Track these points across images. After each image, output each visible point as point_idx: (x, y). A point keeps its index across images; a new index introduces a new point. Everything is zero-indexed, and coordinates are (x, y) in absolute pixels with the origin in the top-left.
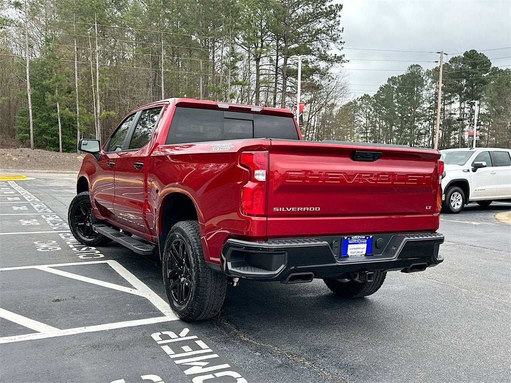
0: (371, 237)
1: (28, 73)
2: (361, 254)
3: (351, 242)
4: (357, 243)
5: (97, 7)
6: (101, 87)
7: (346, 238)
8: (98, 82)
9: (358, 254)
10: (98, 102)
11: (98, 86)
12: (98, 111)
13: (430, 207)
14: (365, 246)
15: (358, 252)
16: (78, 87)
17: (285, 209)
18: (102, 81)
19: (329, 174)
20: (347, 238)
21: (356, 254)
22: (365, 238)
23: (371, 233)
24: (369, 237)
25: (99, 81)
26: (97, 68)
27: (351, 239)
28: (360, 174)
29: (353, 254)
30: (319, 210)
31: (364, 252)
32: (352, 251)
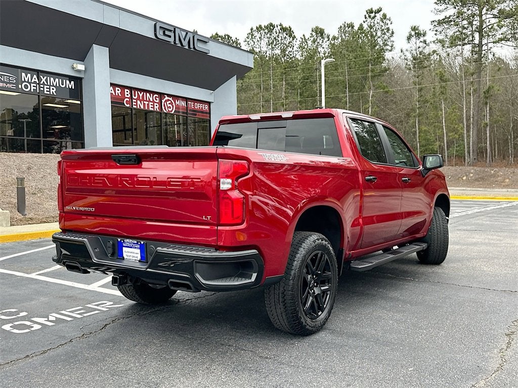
0: (142, 243)
2: (137, 259)
3: (125, 245)
4: (131, 247)
7: (119, 240)
9: (133, 258)
14: (138, 251)
15: (134, 257)
17: (72, 208)
20: (121, 241)
21: (131, 258)
22: (137, 243)
23: (142, 239)
24: (141, 243)
27: (124, 241)
29: (128, 258)
30: (94, 211)
31: (139, 258)
32: (128, 254)
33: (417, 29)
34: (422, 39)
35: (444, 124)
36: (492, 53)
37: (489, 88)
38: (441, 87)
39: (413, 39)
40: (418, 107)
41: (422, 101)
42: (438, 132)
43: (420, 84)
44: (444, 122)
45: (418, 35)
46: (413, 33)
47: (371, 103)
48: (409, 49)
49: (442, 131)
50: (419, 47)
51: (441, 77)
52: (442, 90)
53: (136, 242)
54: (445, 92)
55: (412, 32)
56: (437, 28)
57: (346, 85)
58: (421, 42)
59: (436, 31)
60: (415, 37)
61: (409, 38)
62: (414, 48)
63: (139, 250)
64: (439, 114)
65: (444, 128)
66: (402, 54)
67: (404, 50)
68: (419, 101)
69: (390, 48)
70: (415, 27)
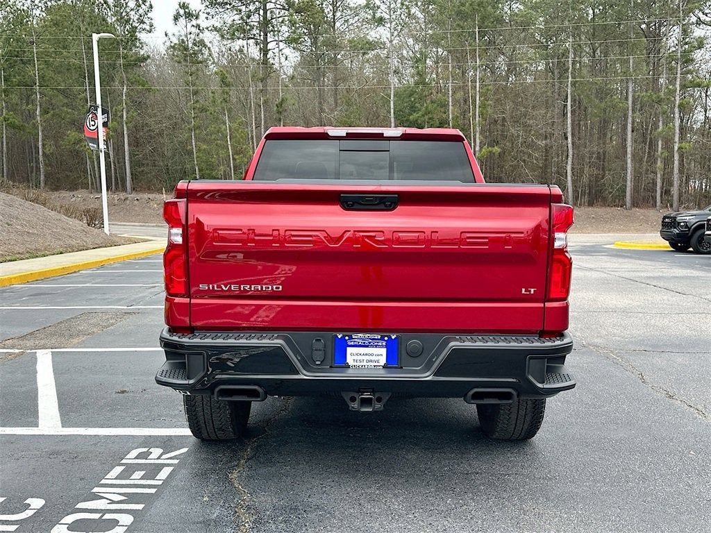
0: (393, 337)
1: (392, 107)
2: (376, 364)
3: (352, 343)
4: (367, 346)
5: (479, 5)
6: (481, 114)
7: (340, 337)
8: (477, 109)
9: (370, 364)
10: (478, 135)
11: (477, 114)
12: (477, 148)
13: (532, 290)
14: (383, 351)
15: (370, 361)
16: (453, 118)
17: (219, 286)
18: (483, 106)
19: (293, 233)
20: (344, 336)
21: (365, 363)
22: (382, 339)
23: (393, 331)
24: (390, 337)
25: (480, 107)
26: (478, 89)
27: (351, 338)
28: (354, 231)
29: (358, 364)
30: (280, 289)
31: (383, 361)
32: (356, 358)
33: (188, 8)
34: (194, 22)
35: (229, 143)
36: (284, 56)
37: (283, 100)
38: (223, 92)
39: (182, 21)
40: (193, 116)
41: (199, 108)
42: (222, 153)
43: (194, 85)
44: (229, 140)
45: (189, 15)
46: (182, 12)
47: (126, 104)
48: (177, 34)
49: (226, 152)
50: (191, 33)
51: (223, 78)
52: (225, 96)
53: (379, 337)
54: (228, 99)
55: (180, 9)
56: (208, 10)
57: (85, 73)
58: (193, 26)
59: (208, 14)
60: (184, 17)
61: (176, 18)
62: (183, 33)
63: (385, 349)
64: (223, 129)
65: (230, 148)
66: (166, 39)
67: (170, 34)
68: (194, 109)
69: (148, 28)
70: (184, 4)
